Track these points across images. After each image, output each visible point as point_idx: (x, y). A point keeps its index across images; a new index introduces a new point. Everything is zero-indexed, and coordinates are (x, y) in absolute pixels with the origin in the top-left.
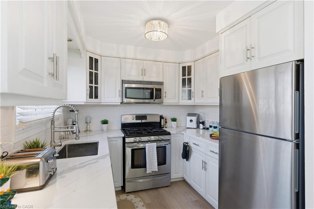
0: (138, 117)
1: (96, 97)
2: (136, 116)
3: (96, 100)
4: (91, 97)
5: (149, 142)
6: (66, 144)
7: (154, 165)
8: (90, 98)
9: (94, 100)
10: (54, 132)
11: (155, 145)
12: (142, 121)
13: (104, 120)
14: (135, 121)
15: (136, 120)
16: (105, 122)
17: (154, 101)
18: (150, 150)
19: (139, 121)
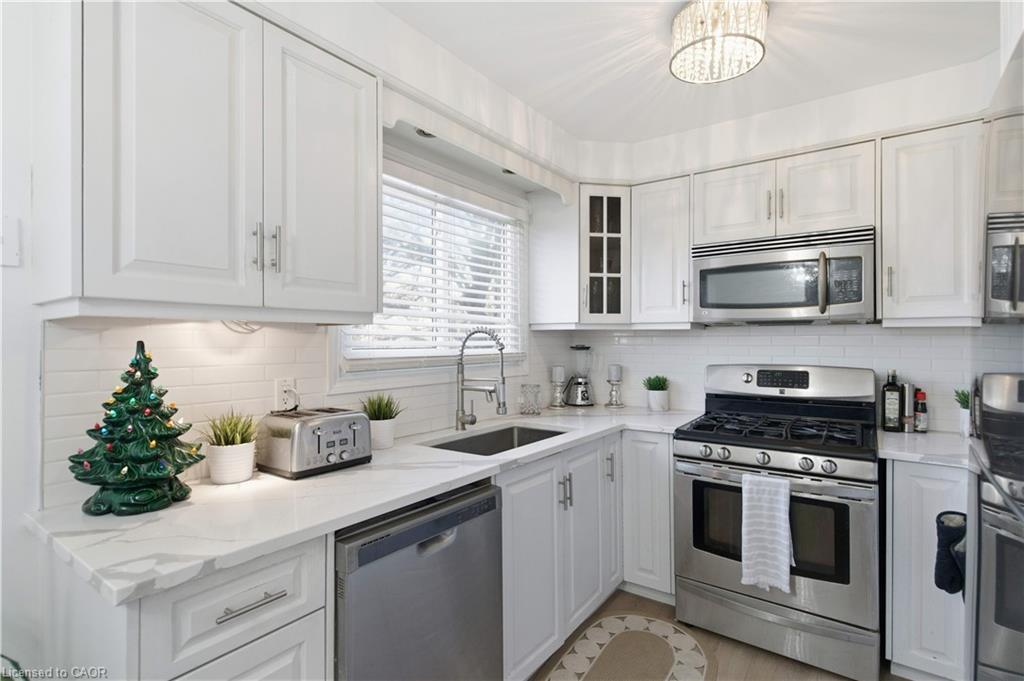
0: (767, 377)
1: (615, 308)
2: (759, 372)
3: (614, 317)
4: (595, 308)
5: (765, 472)
6: (516, 425)
7: (776, 563)
8: (592, 311)
9: (605, 319)
10: (463, 390)
11: (782, 487)
12: (782, 392)
13: (652, 377)
14: (754, 389)
15: (759, 384)
16: (658, 384)
17: (823, 311)
18: (759, 500)
19: (774, 392)
